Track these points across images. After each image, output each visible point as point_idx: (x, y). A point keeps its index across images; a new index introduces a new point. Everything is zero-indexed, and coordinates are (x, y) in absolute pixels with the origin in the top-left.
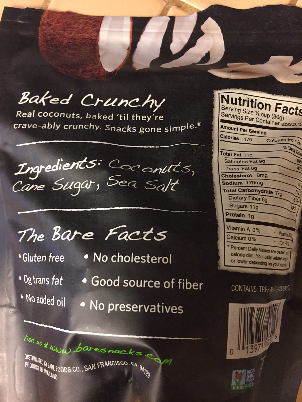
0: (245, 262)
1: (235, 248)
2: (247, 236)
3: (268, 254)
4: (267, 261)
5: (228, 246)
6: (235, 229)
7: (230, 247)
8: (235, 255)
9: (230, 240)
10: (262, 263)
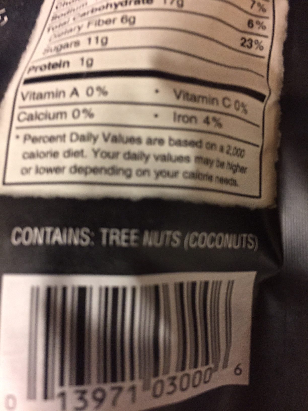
0: (58, 170)
1: (35, 140)
2: (69, 109)
3: (135, 148)
4: (135, 165)
5: (17, 137)
6: (41, 96)
7: (21, 138)
8: (32, 156)
9: (26, 123)
10: (114, 171)
